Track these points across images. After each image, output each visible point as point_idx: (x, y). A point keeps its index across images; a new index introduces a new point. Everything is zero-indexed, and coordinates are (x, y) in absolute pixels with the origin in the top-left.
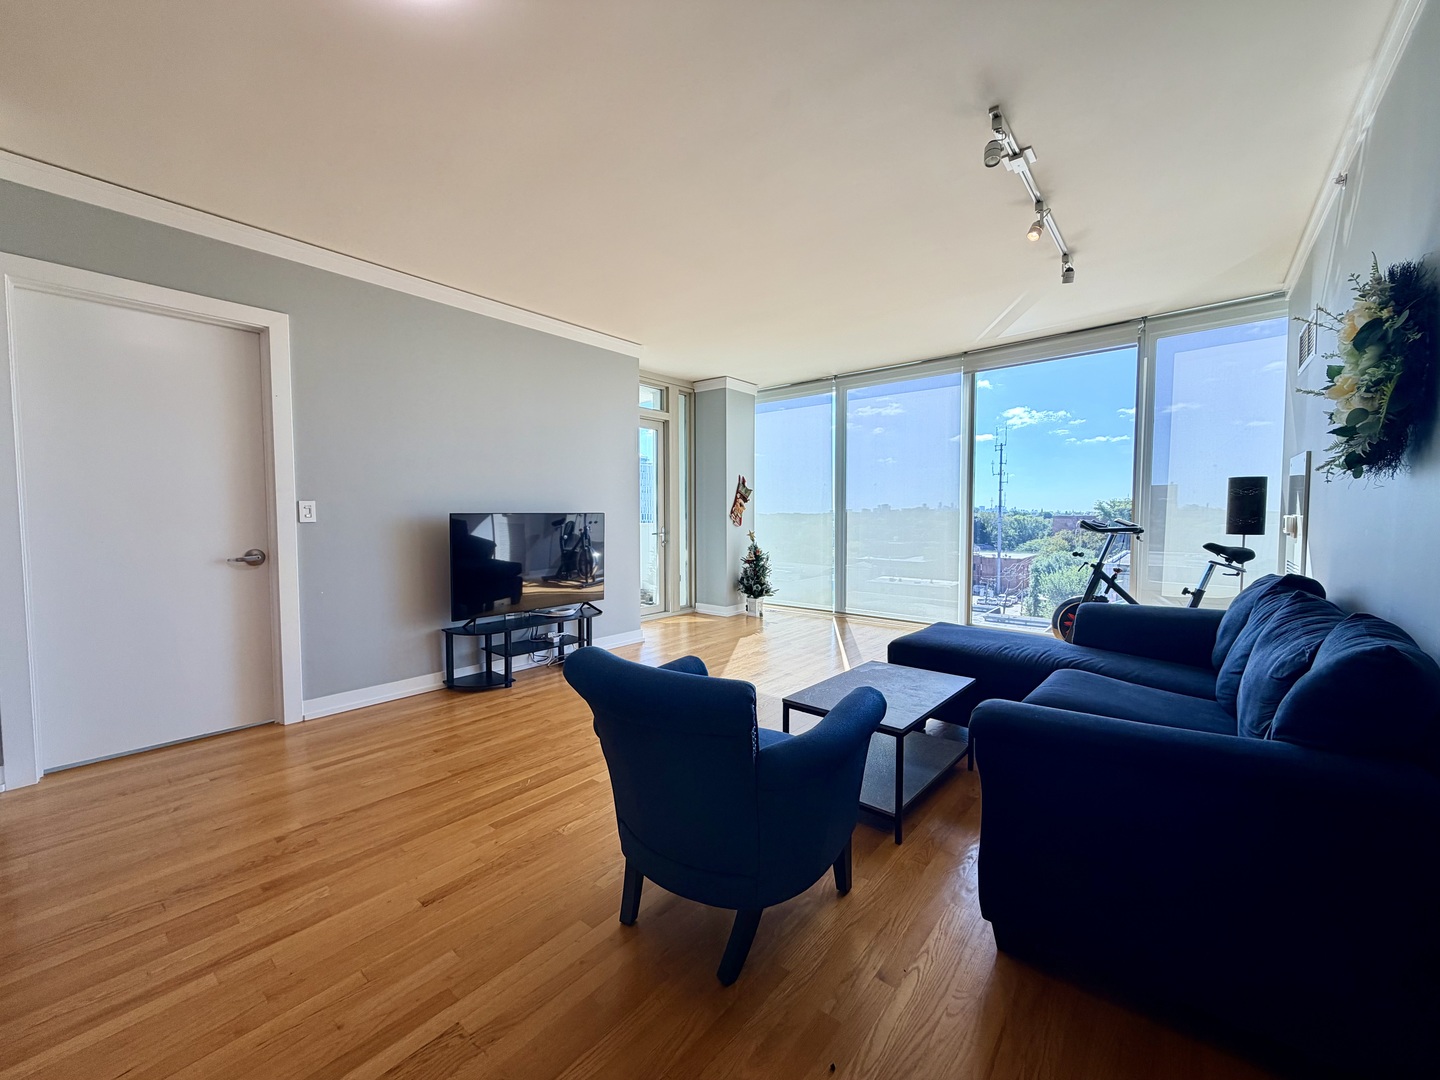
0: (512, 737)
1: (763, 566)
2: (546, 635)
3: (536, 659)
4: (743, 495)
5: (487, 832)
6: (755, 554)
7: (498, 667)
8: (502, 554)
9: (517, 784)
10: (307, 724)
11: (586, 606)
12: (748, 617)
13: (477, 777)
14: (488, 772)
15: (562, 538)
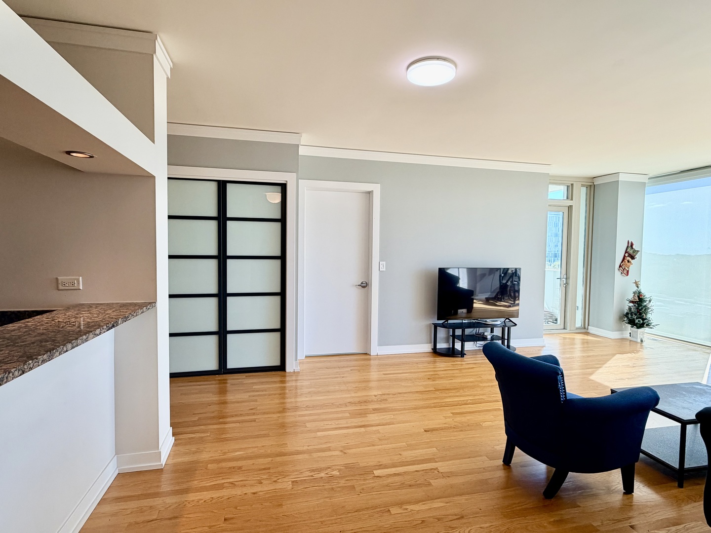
0: (462, 381)
1: (645, 306)
2: (484, 333)
3: (478, 345)
4: (631, 254)
5: (450, 415)
6: (638, 297)
7: (458, 346)
8: (463, 284)
9: (464, 401)
10: (378, 356)
11: (507, 320)
12: (630, 341)
13: (446, 393)
14: (451, 393)
15: (500, 276)
